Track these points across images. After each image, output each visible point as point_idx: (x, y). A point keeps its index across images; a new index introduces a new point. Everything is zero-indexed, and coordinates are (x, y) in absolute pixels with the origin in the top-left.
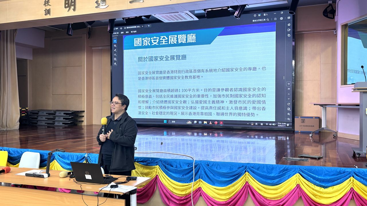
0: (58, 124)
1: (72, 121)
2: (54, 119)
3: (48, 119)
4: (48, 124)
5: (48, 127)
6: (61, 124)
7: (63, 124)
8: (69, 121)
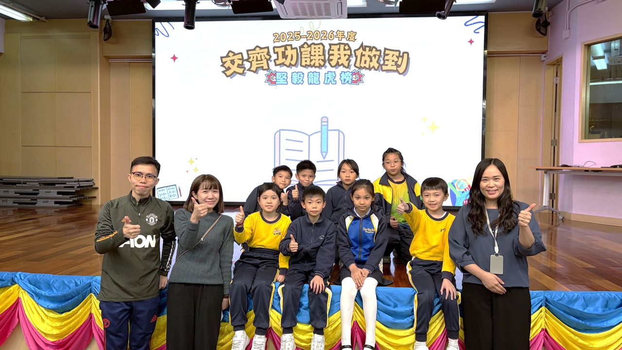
0: (45, 205)
1: (75, 197)
2: (36, 194)
3: (21, 194)
4: (20, 203)
5: (20, 210)
6: (51, 203)
7: (55, 204)
8: (70, 198)
